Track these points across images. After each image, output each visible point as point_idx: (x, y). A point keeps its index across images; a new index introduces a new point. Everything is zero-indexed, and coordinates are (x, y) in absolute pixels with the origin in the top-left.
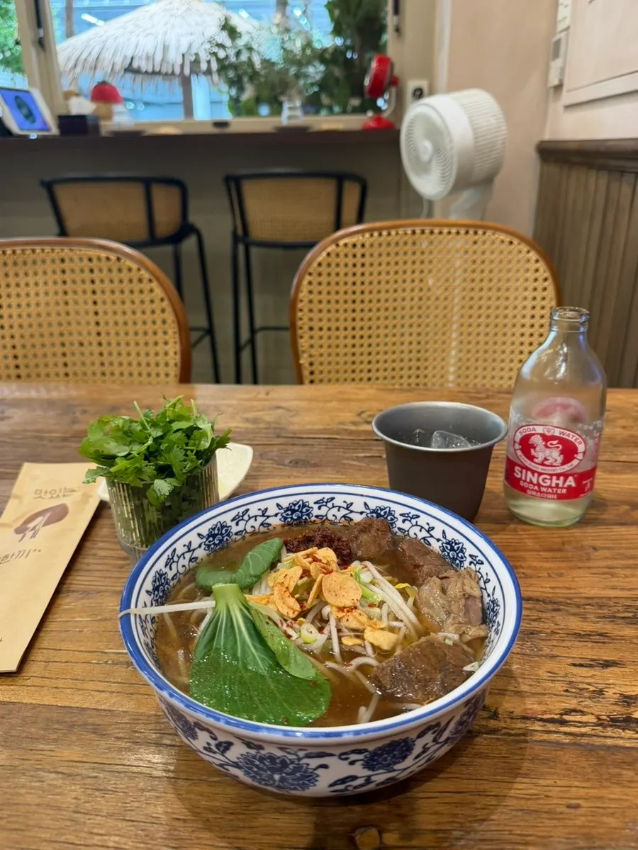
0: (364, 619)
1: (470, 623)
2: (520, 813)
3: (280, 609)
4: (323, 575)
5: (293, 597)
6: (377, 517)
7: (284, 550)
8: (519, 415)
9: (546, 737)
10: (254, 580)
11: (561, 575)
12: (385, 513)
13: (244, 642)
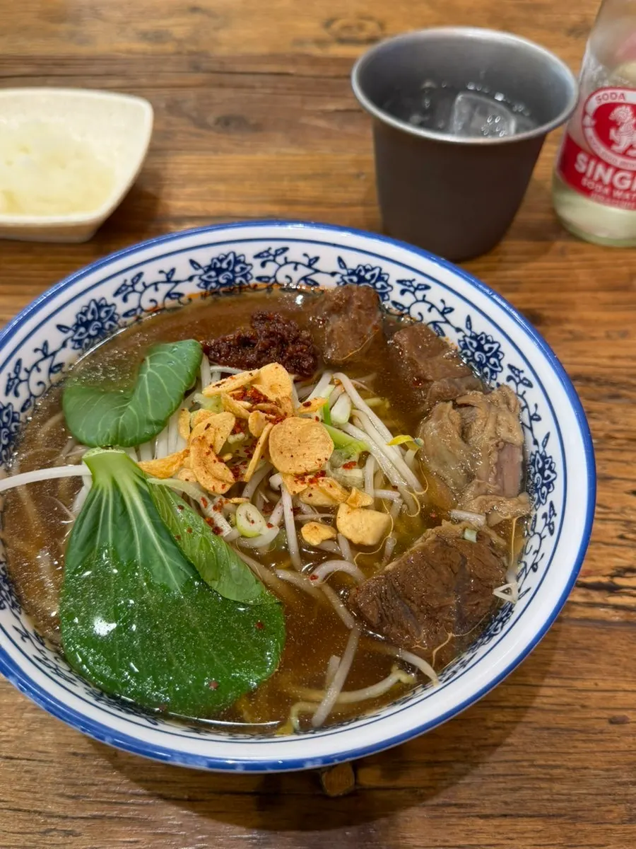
0: (337, 492)
1: (501, 492)
2: (545, 734)
3: (202, 483)
4: (270, 425)
5: (221, 461)
6: (359, 282)
7: (205, 361)
8: (600, 68)
9: (589, 613)
10: (156, 428)
11: (625, 334)
12: (373, 276)
13: (145, 537)
